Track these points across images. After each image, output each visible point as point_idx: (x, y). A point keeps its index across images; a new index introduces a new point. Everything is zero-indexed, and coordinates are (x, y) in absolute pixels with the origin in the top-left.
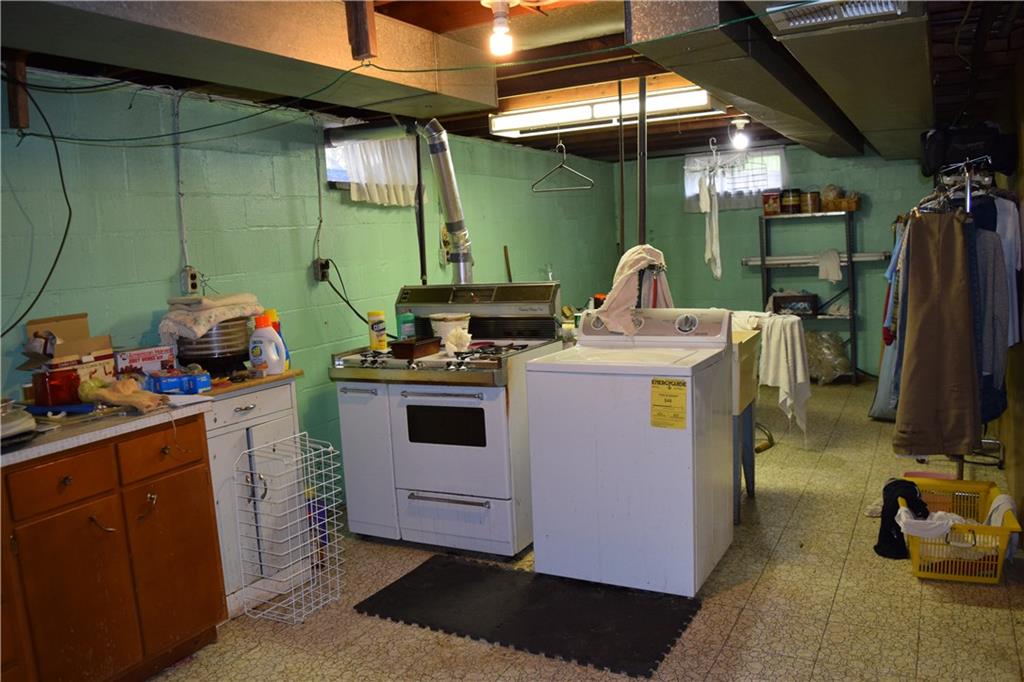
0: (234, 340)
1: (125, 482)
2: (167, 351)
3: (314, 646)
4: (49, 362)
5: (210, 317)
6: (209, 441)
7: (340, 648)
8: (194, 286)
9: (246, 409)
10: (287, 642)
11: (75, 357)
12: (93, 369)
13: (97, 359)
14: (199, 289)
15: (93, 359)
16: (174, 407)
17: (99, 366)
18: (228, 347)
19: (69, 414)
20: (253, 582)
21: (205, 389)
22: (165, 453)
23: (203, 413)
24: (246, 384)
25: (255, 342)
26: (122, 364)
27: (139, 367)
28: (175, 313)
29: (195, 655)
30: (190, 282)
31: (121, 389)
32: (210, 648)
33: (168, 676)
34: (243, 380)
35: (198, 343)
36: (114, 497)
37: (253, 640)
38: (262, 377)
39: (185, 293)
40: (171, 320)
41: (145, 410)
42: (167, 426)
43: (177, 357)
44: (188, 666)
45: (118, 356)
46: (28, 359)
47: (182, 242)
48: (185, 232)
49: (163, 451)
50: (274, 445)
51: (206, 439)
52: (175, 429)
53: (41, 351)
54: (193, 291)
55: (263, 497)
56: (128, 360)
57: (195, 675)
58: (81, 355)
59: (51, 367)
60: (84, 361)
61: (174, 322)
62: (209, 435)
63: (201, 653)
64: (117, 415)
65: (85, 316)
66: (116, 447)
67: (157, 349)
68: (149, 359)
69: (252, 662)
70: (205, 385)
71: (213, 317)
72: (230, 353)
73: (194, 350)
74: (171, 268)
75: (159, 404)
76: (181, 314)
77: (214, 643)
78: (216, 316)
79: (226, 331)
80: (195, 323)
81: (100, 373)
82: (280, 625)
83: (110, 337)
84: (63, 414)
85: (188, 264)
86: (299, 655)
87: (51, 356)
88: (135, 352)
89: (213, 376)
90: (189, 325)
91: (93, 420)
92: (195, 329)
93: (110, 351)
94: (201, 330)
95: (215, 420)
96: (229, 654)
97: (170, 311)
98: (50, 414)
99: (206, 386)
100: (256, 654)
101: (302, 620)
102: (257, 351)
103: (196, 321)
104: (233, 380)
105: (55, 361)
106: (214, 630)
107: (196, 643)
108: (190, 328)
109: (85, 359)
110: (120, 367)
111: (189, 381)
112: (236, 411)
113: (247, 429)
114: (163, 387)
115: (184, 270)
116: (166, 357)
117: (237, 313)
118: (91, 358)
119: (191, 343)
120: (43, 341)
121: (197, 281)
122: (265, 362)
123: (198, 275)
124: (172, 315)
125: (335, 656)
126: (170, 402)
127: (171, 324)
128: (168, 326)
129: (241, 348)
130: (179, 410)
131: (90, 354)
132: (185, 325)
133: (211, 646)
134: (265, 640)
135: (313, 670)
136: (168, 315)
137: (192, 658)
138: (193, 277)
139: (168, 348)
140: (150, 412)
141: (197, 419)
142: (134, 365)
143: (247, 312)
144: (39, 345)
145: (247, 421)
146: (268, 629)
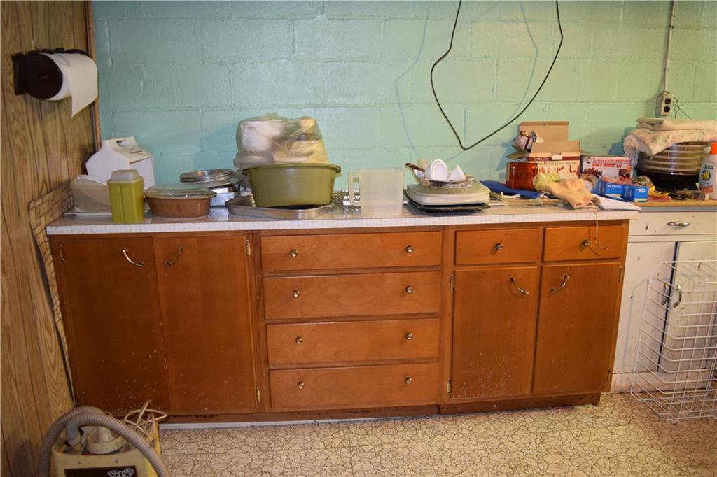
0: (689, 161)
1: (545, 260)
2: (627, 162)
3: (672, 450)
4: (526, 155)
5: (668, 138)
6: (629, 245)
7: (695, 464)
8: (667, 109)
9: (679, 225)
10: (652, 434)
11: (548, 155)
12: (561, 167)
13: (565, 159)
14: (672, 112)
15: (561, 159)
16: (602, 209)
17: (566, 164)
18: (681, 167)
19: (523, 197)
20: (641, 372)
21: (641, 200)
22: (584, 245)
23: (629, 220)
24: (684, 203)
25: (706, 167)
26: (586, 166)
27: (599, 171)
28: (639, 130)
29: (576, 407)
30: (664, 105)
31: (569, 186)
32: (590, 407)
33: (548, 414)
34: (683, 199)
35: (654, 159)
36: (534, 269)
37: (625, 418)
38: (704, 200)
39: (658, 115)
40: (634, 135)
41: (575, 206)
42: (592, 223)
43: (635, 168)
44: (566, 414)
45: (585, 159)
46: (516, 150)
47: (665, 69)
48: (669, 61)
49: (584, 243)
50: (701, 263)
51: (627, 242)
52: (597, 227)
53: (523, 147)
54: (666, 113)
55: (676, 305)
56: (591, 164)
57: (566, 423)
58: (553, 153)
59: (528, 159)
60: (553, 159)
61: (637, 138)
62: (630, 239)
63: (581, 408)
64: (556, 205)
65: (566, 124)
66: (545, 230)
67: (618, 158)
68: (610, 166)
69: (614, 437)
70: (642, 196)
71: (671, 137)
72: (683, 172)
73: (650, 164)
74: (650, 91)
75: (590, 204)
76: (644, 132)
77: (595, 405)
78: (674, 137)
79: (683, 152)
80: (652, 142)
81: (567, 169)
82: (655, 416)
83: (579, 142)
84: (518, 196)
85: (666, 90)
86: (654, 451)
87: (530, 151)
88: (598, 158)
89: (658, 190)
90: (647, 142)
91: (536, 205)
92: (652, 146)
93: (578, 155)
94: (656, 148)
95: (647, 228)
96: (601, 420)
97: (637, 128)
98: (502, 193)
99: (644, 198)
100: (621, 431)
101: (675, 422)
102: (706, 176)
103: (654, 139)
104: (673, 197)
105: (531, 155)
106: (598, 396)
107: (580, 399)
108: (647, 145)
109: (554, 157)
110: (584, 168)
111: (629, 189)
112: (669, 224)
113: (676, 243)
114: (607, 191)
115: (661, 95)
116: (624, 166)
117: (696, 137)
118: (560, 157)
119: (648, 158)
120: (527, 139)
121: (671, 106)
122: (712, 187)
123: (673, 100)
124: (637, 132)
125: (684, 469)
126: (600, 204)
127: (633, 139)
128: (631, 142)
129: (694, 170)
130: (605, 213)
131: (560, 154)
132: (644, 142)
133: (591, 406)
134: (635, 423)
135: (657, 470)
136: (633, 132)
137: (572, 409)
138: (668, 101)
139: (628, 159)
140: (580, 208)
141: (623, 223)
142: (596, 168)
143: (707, 138)
144: (523, 140)
145: (678, 235)
146: (643, 415)
